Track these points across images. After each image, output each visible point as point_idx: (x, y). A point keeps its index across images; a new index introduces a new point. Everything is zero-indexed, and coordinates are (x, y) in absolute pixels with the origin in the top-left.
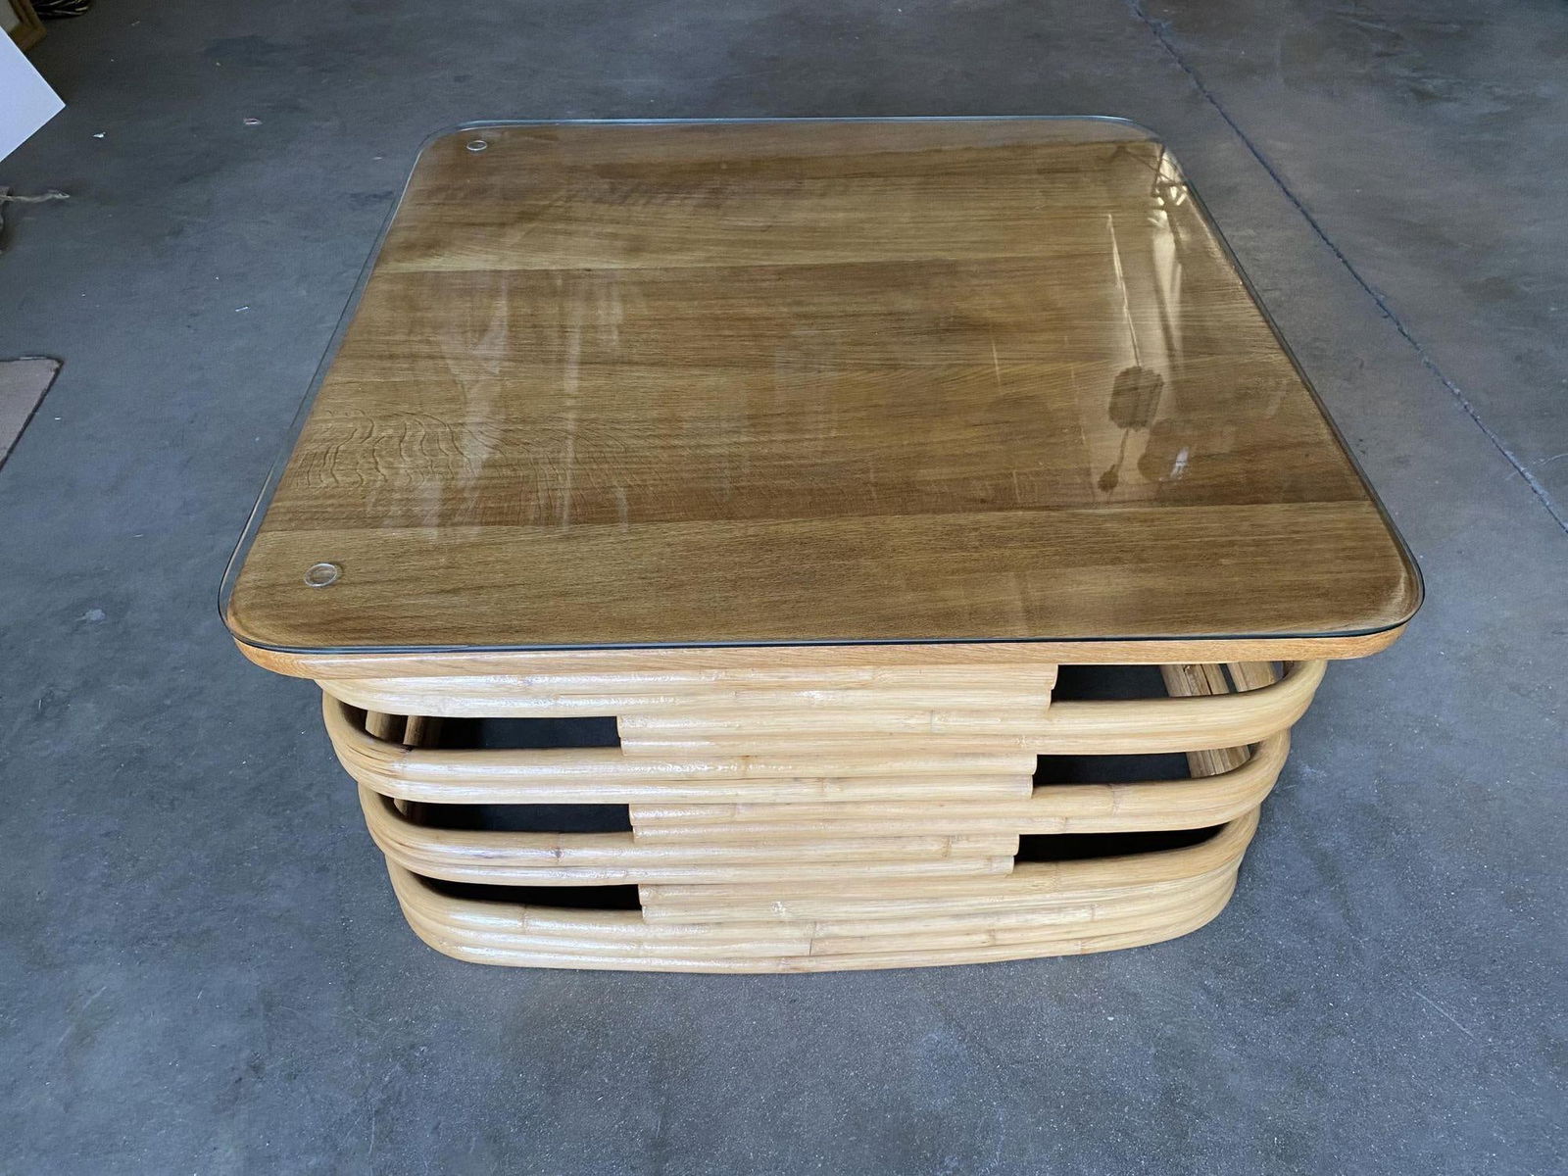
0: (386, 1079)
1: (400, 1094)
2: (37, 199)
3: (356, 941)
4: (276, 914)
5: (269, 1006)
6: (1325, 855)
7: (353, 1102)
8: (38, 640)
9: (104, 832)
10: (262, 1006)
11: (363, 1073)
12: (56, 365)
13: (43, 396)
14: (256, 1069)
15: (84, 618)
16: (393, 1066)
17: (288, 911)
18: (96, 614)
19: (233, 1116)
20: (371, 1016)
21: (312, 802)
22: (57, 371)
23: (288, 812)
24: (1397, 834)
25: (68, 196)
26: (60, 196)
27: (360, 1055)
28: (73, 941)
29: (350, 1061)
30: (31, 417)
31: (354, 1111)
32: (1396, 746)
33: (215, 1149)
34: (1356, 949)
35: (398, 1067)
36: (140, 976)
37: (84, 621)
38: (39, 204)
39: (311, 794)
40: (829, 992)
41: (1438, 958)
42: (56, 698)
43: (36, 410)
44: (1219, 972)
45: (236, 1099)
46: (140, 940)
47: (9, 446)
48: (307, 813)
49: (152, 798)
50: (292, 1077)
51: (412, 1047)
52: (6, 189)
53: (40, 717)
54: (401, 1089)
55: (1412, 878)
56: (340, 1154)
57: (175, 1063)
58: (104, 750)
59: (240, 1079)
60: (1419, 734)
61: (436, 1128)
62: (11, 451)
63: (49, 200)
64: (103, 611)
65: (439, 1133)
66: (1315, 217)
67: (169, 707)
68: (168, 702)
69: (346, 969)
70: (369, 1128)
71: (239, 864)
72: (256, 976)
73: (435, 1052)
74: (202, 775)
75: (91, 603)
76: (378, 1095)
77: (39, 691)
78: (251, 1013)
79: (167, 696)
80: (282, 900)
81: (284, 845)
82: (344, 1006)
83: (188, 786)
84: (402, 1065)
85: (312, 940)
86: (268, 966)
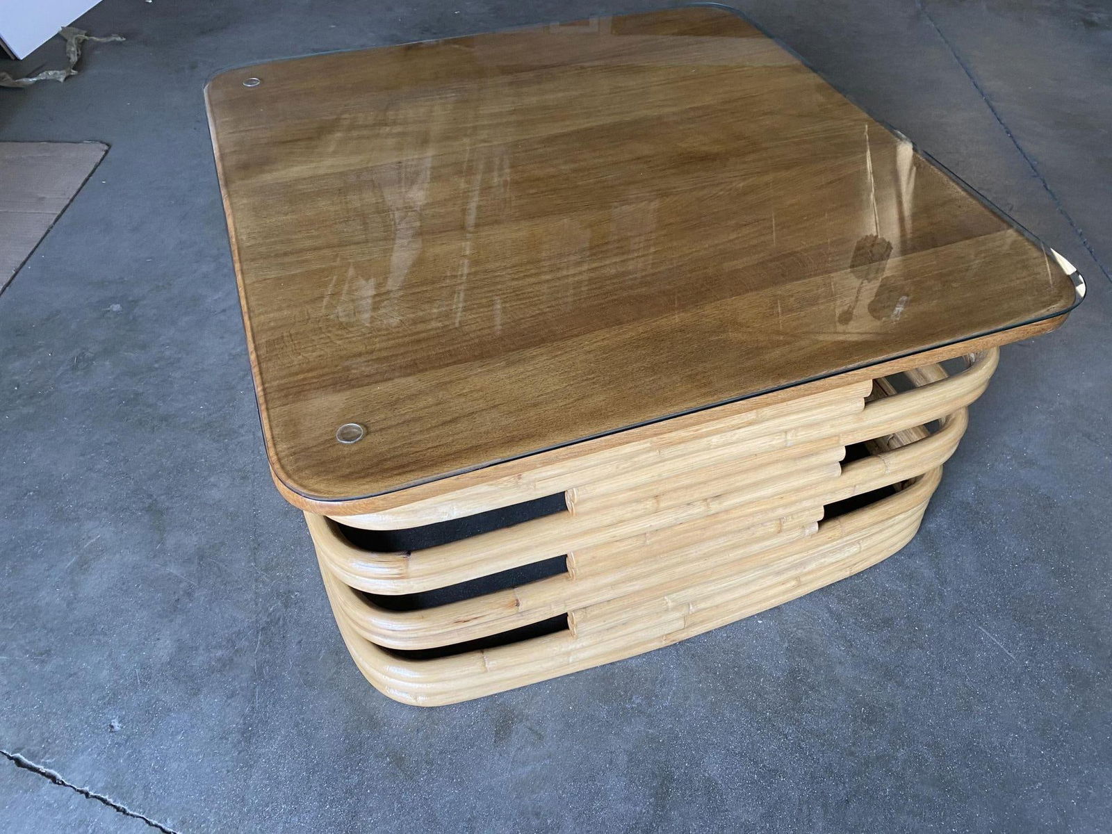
0: (271, 609)
1: (279, 619)
2: (104, 40)
3: (261, 524)
4: (211, 502)
5: (201, 558)
7: (248, 621)
8: (78, 320)
9: (108, 442)
10: (197, 557)
11: (257, 605)
12: (106, 148)
13: (96, 167)
14: (189, 594)
15: (108, 309)
16: (277, 602)
17: (220, 501)
18: (116, 307)
19: (171, 621)
20: (266, 570)
21: (242, 436)
22: (107, 152)
23: (226, 440)
24: (983, 523)
25: (124, 39)
26: (119, 39)
27: (256, 593)
28: (82, 506)
29: (249, 596)
30: (87, 180)
31: (249, 627)
32: (992, 466)
33: (158, 639)
34: (941, 595)
35: (279, 603)
36: (122, 531)
37: (109, 311)
38: (106, 43)
39: (242, 431)
41: (998, 606)
42: (86, 357)
43: (90, 176)
44: (840, 599)
45: (175, 611)
46: (123, 509)
47: (71, 197)
48: (239, 443)
49: (141, 424)
50: (211, 602)
51: (291, 592)
52: (85, 32)
53: (74, 368)
54: (280, 616)
55: (989, 553)
56: (237, 650)
57: (139, 585)
58: (113, 391)
59: (178, 599)
60: (1011, 459)
61: (300, 642)
62: (72, 200)
63: (112, 41)
64: (121, 306)
65: (301, 645)
66: (994, 104)
67: (157, 369)
68: (156, 366)
69: (253, 540)
70: (257, 637)
71: (192, 470)
72: (195, 539)
73: (304, 596)
74: (173, 412)
75: (114, 300)
76: (265, 619)
77: (76, 352)
78: (189, 561)
79: (156, 362)
80: (215, 494)
81: (222, 461)
82: (249, 562)
83: (164, 419)
84: (282, 602)
85: (233, 520)
86: (203, 533)
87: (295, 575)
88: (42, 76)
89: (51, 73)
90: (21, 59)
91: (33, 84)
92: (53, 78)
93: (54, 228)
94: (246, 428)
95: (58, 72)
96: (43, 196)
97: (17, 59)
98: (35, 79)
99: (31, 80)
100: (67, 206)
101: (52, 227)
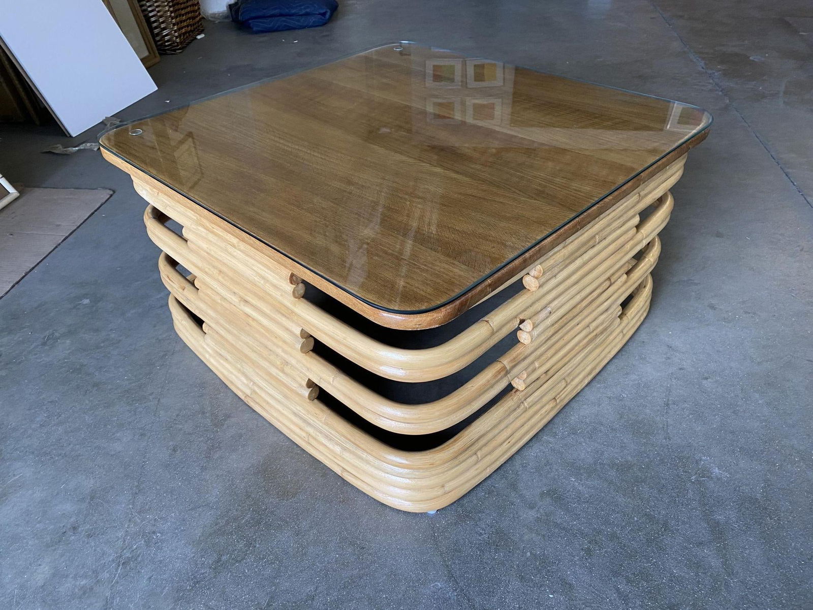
0: (135, 547)
1: (139, 556)
3: (146, 473)
4: (113, 453)
5: (92, 498)
6: (718, 523)
7: (114, 556)
8: (57, 309)
9: (50, 400)
10: (89, 498)
11: (124, 541)
12: (111, 192)
13: (102, 205)
14: (75, 528)
15: (80, 302)
16: (141, 541)
17: (119, 452)
18: (86, 301)
19: (55, 550)
20: (139, 513)
21: (150, 401)
22: (111, 196)
23: (137, 404)
24: (771, 519)
27: (127, 532)
28: (16, 450)
29: (120, 534)
30: (93, 213)
31: (113, 560)
32: (781, 466)
33: (40, 565)
34: (727, 585)
35: (143, 542)
36: (39, 472)
37: (80, 304)
39: (151, 397)
40: (385, 547)
41: (784, 601)
42: (54, 336)
43: (96, 211)
44: (629, 581)
45: (59, 542)
46: (46, 454)
47: (78, 225)
48: (146, 407)
49: (78, 388)
50: (89, 536)
51: (154, 533)
52: (119, 120)
53: (44, 344)
54: (140, 553)
55: (776, 548)
56: (98, 581)
57: (39, 517)
58: (66, 362)
59: (65, 532)
60: (799, 461)
61: (150, 578)
62: (78, 227)
64: (90, 300)
65: (150, 581)
67: (102, 347)
68: (102, 345)
69: (136, 486)
70: (117, 570)
71: (105, 426)
72: (92, 481)
73: (164, 537)
74: (104, 381)
75: (85, 296)
76: (128, 555)
77: (47, 333)
78: (83, 500)
79: (103, 342)
80: (117, 447)
81: (129, 420)
82: (128, 505)
83: (96, 385)
84: (145, 541)
85: (125, 469)
86: (100, 478)
87: (161, 518)
88: (82, 147)
89: (88, 144)
90: (74, 136)
91: (76, 152)
92: (89, 148)
93: (60, 246)
94: (153, 396)
95: (93, 144)
96: (58, 223)
97: (71, 136)
98: (77, 148)
99: (74, 149)
100: (75, 230)
101: (59, 244)
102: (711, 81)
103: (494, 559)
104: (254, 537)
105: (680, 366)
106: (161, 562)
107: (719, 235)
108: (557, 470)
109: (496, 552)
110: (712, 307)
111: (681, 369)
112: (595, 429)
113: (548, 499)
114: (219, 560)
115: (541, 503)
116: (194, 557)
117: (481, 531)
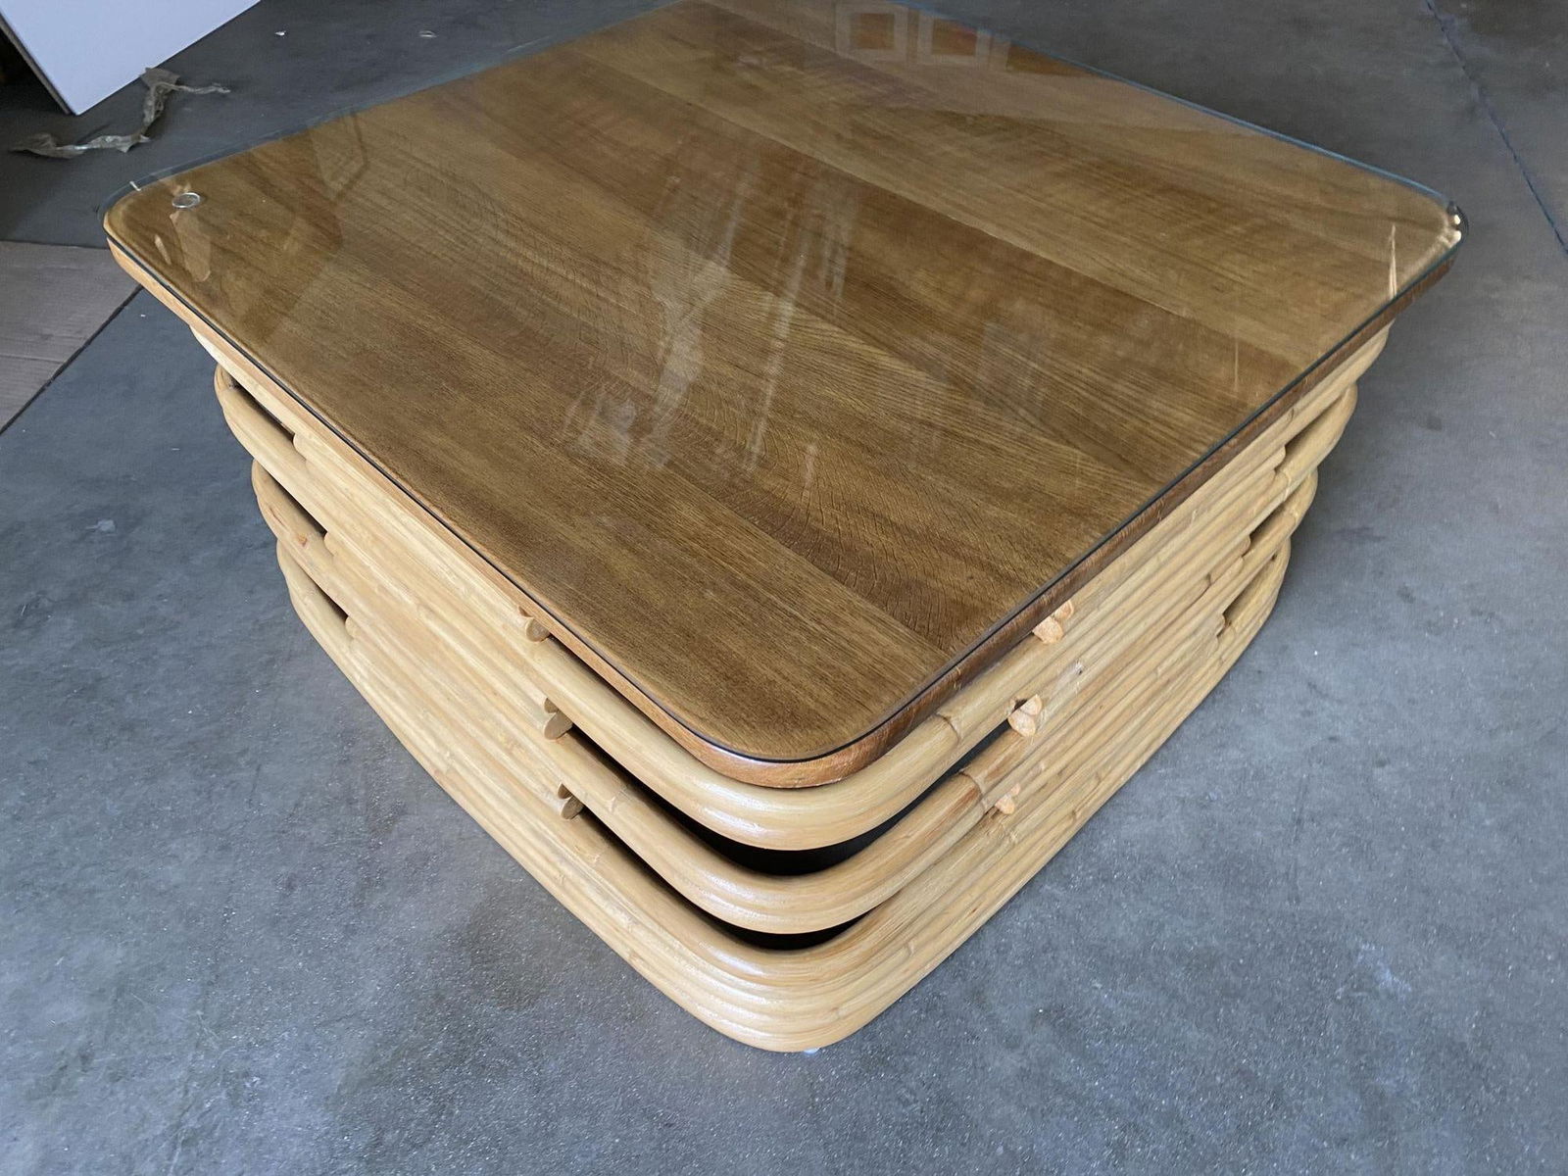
0: (208, 1106)
1: (215, 1126)
2: (199, 91)
3: (231, 937)
4: (163, 887)
5: (121, 991)
6: (1382, 1096)
7: (165, 1124)
8: (46, 542)
9: (32, 759)
10: (114, 989)
11: (187, 1092)
14: (85, 1058)
15: (95, 527)
16: (219, 1093)
17: (176, 887)
18: (107, 525)
19: (45, 1106)
20: (218, 1028)
21: (241, 770)
23: (214, 776)
24: (1488, 1089)
25: (228, 91)
26: (221, 90)
27: (191, 1070)
29: (179, 1074)
30: (119, 310)
31: (163, 1134)
32: (1517, 970)
33: (15, 1139)
35: (223, 1096)
36: (12, 926)
37: (94, 531)
38: (202, 96)
39: (242, 762)
40: (713, 1124)
42: (40, 606)
43: (125, 304)
45: (54, 1089)
46: (24, 885)
47: (89, 336)
48: (232, 782)
49: (91, 731)
50: (114, 1078)
51: (247, 1075)
52: (176, 77)
53: (18, 625)
54: (218, 1122)
57: (11, 1031)
58: (64, 670)
59: (66, 1067)
60: (1554, 962)
62: (89, 342)
63: (212, 93)
64: (115, 523)
67: (140, 637)
68: (140, 631)
69: (210, 967)
70: (170, 1159)
71: (148, 824)
72: (120, 953)
73: (266, 1086)
74: (146, 717)
75: (103, 512)
76: (193, 1123)
77: (25, 598)
78: (100, 994)
79: (143, 624)
80: (174, 874)
81: (199, 813)
82: (194, 1009)
83: (129, 727)
84: (228, 1094)
85: (188, 926)
86: (137, 944)
87: (262, 1042)
88: (95, 144)
89: (109, 139)
90: (79, 113)
91: (83, 155)
92: (111, 146)
93: (52, 386)
94: (248, 757)
95: (120, 138)
96: (47, 331)
97: (72, 113)
98: (84, 148)
99: (78, 148)
100: (81, 351)
101: (49, 384)
102: (1445, 41)
103: (932, 1160)
104: (450, 1092)
105: (1331, 733)
106: (260, 1141)
107: (1434, 424)
108: (1066, 963)
109: (935, 1145)
110: (1406, 596)
111: (1333, 739)
112: (1149, 871)
113: (1045, 1030)
114: (378, 1142)
115: (1030, 1037)
116: (327, 1133)
117: (908, 1096)
